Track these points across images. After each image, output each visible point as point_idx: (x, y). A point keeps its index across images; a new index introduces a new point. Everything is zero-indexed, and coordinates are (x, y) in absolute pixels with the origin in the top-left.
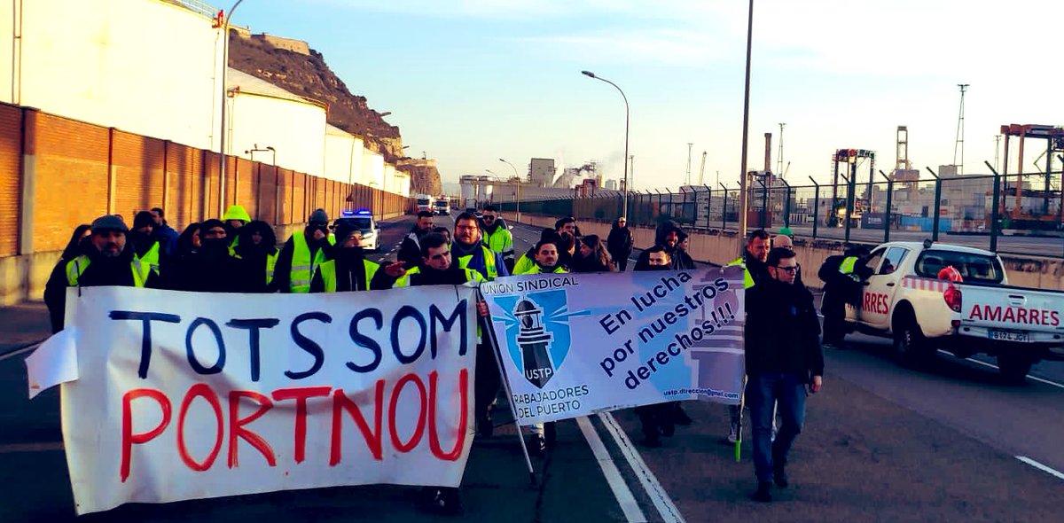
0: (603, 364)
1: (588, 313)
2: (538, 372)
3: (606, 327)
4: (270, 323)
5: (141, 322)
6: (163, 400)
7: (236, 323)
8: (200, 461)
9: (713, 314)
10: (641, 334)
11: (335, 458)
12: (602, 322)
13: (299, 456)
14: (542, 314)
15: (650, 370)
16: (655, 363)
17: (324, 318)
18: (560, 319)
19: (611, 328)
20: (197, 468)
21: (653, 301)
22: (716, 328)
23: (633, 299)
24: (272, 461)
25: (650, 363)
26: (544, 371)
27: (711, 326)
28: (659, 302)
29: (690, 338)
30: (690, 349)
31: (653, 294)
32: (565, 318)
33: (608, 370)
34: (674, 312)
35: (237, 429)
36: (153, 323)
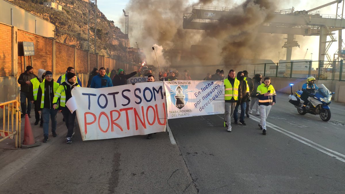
0: (195, 105)
1: (192, 91)
2: (180, 105)
3: (196, 95)
4: (117, 93)
5: (88, 96)
6: (94, 115)
7: (110, 94)
8: (105, 130)
9: (217, 93)
10: (203, 98)
11: (137, 128)
12: (195, 94)
13: (128, 128)
14: (182, 91)
15: (204, 107)
16: (205, 105)
17: (129, 91)
18: (185, 92)
19: (196, 96)
20: (104, 132)
21: (205, 89)
22: (218, 96)
23: (201, 89)
24: (122, 130)
25: (204, 105)
26: (182, 105)
27: (217, 96)
28: (207, 90)
29: (212, 99)
30: (212, 102)
31: (205, 88)
32: (187, 92)
33: (196, 106)
34: (209, 92)
35: (113, 122)
36: (91, 96)
